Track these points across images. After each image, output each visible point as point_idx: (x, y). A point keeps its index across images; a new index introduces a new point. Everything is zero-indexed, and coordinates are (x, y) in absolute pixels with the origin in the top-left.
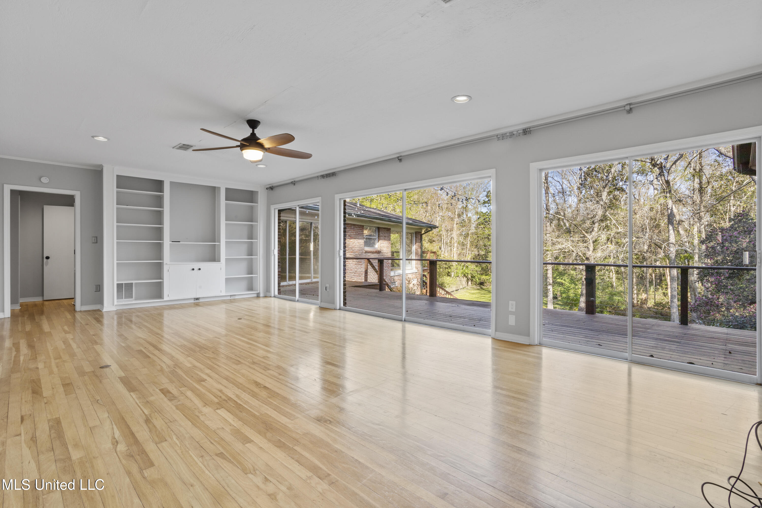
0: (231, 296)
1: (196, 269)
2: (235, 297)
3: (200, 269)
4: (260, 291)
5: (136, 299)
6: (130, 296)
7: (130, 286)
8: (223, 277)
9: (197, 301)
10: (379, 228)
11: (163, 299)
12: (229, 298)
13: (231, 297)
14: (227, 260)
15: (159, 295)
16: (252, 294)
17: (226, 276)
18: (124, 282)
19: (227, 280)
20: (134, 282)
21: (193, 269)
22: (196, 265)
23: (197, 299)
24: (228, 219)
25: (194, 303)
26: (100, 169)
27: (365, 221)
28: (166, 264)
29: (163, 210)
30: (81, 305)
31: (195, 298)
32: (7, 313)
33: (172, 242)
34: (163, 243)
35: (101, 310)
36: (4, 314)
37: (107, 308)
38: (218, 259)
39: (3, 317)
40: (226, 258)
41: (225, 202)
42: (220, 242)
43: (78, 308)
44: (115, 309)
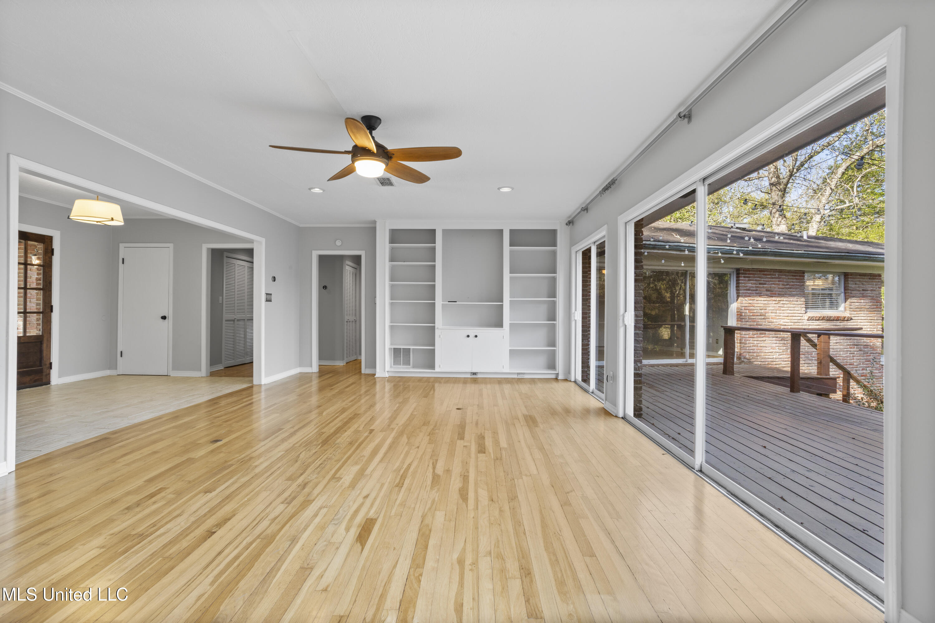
0: (518, 374)
1: (472, 335)
2: (523, 375)
3: (476, 336)
4: (558, 371)
5: (415, 367)
6: (407, 363)
7: (407, 351)
8: (506, 348)
9: (474, 376)
10: (846, 276)
11: (435, 370)
12: (515, 376)
13: (518, 376)
14: (512, 326)
15: (431, 365)
16: (550, 374)
17: (510, 346)
18: (402, 347)
19: (511, 351)
20: (411, 347)
21: (468, 336)
22: (472, 332)
23: (475, 374)
24: (512, 271)
25: (471, 378)
26: (373, 225)
27: (808, 264)
28: (438, 328)
29: (435, 264)
30: (365, 368)
31: (471, 373)
32: (315, 369)
33: (446, 302)
34: (435, 303)
35: (375, 375)
36: (312, 369)
37: (380, 373)
38: (499, 324)
39: (311, 371)
40: (510, 323)
41: (510, 248)
42: (502, 302)
43: (364, 371)
44: (387, 375)
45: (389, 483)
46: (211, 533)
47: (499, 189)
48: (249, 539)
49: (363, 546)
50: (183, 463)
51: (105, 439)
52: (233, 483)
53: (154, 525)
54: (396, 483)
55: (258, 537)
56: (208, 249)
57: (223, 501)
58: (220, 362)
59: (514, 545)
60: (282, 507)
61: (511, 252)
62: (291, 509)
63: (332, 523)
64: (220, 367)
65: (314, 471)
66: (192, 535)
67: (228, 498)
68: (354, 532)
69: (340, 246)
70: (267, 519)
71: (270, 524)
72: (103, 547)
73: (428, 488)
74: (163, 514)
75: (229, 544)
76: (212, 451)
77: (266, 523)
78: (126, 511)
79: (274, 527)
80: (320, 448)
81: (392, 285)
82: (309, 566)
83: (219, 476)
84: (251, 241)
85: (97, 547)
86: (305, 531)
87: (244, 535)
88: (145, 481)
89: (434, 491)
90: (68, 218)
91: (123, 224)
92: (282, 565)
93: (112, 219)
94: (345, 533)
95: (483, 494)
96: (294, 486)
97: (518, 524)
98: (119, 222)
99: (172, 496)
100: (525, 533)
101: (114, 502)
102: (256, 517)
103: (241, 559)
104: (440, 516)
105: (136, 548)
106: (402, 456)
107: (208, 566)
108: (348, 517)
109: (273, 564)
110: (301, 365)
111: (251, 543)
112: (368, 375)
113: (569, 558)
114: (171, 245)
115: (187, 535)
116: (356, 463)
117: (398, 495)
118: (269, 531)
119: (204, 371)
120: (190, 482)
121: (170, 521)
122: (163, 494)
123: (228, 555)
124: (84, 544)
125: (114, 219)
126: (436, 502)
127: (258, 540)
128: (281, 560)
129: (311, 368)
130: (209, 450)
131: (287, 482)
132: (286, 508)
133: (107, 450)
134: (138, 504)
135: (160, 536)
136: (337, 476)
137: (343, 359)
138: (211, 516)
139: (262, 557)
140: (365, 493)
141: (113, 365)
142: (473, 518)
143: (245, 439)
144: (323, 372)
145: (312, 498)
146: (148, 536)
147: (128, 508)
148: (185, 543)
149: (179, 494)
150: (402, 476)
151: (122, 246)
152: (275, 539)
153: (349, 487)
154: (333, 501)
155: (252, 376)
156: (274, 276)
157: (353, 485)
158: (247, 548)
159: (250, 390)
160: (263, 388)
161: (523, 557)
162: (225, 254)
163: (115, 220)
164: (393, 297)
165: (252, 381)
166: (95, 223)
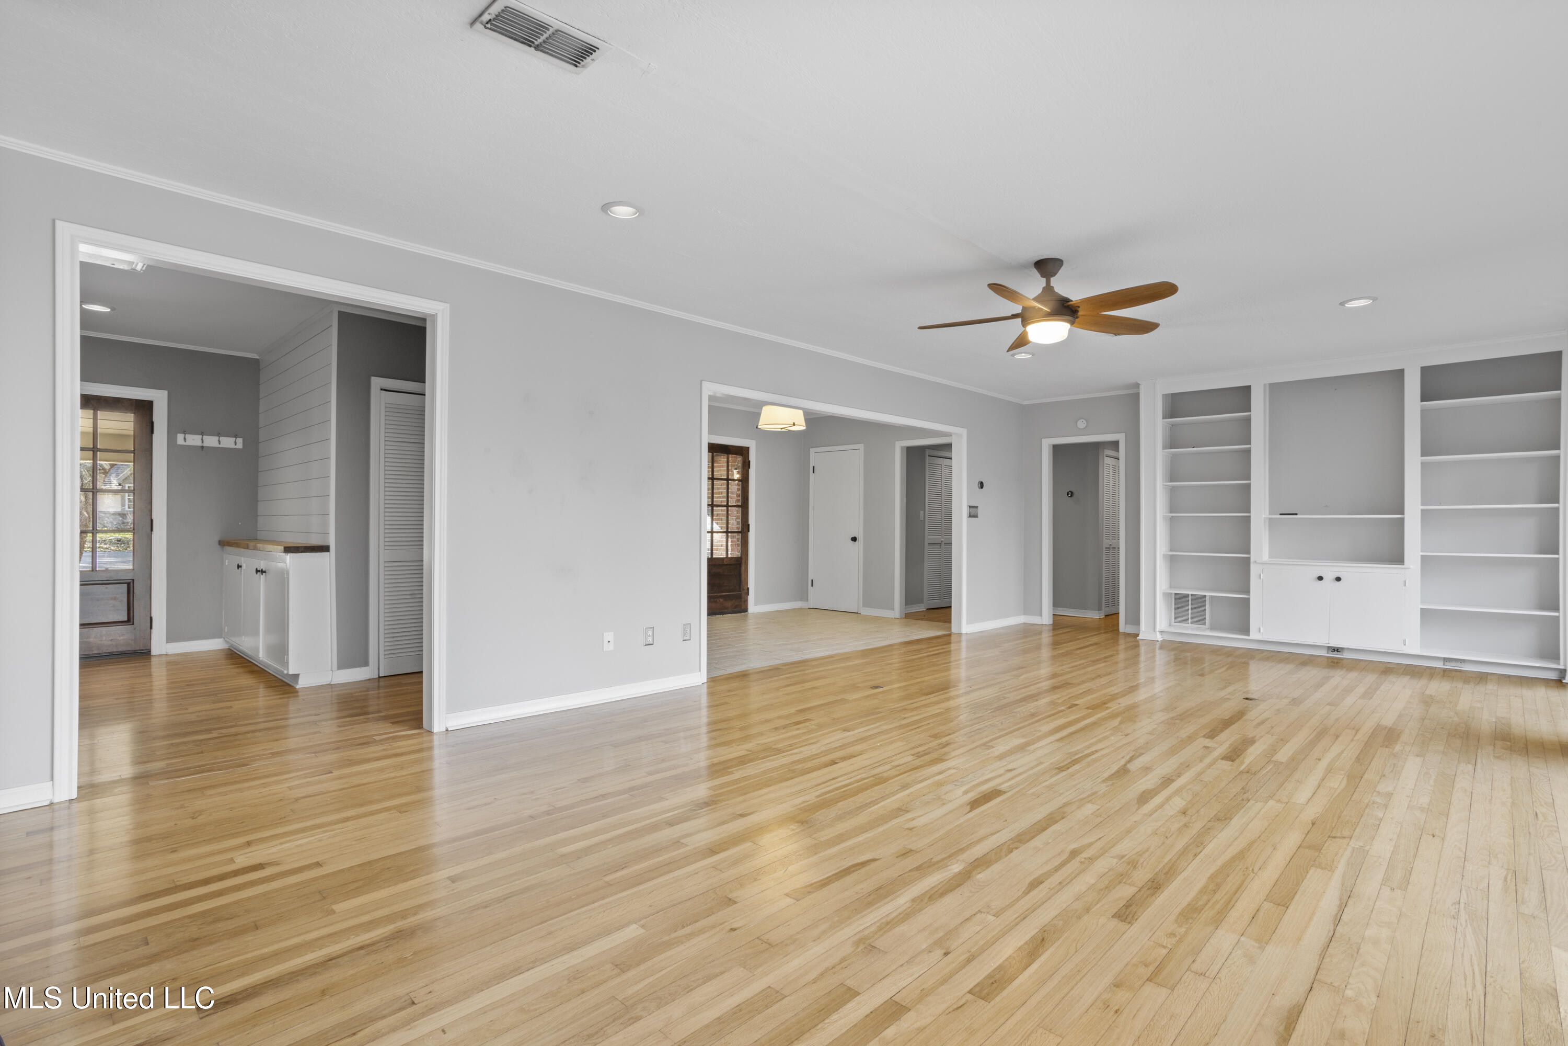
0: (1446, 660)
1: (1329, 575)
2: (1459, 664)
3: (1338, 579)
4: (1565, 666)
5: (1212, 628)
6: (1200, 619)
7: (1200, 601)
8: (1413, 603)
9: (1336, 655)
11: (1249, 635)
12: (1440, 665)
13: (1446, 663)
14: (1426, 561)
15: (1246, 630)
16: (1542, 670)
17: (1422, 602)
18: (1190, 593)
19: (1425, 612)
20: (1208, 594)
21: (1320, 578)
22: (1329, 572)
23: (1336, 650)
24: (1426, 450)
25: (1328, 658)
26: (1133, 391)
28: (1255, 561)
29: (1250, 448)
30: (1126, 624)
31: (1329, 647)
32: (1046, 618)
33: (1277, 515)
34: (1250, 517)
35: (1138, 635)
36: (1042, 618)
37: (1145, 633)
38: (1397, 558)
39: (1040, 622)
40: (1422, 556)
41: (1421, 406)
42: (1403, 514)
43: (1122, 628)
44: (1159, 637)
45: (1051, 764)
46: (834, 763)
47: (1342, 304)
48: (864, 776)
49: (972, 809)
50: (836, 701)
51: (777, 669)
52: (874, 728)
53: (791, 745)
54: (1060, 765)
55: (873, 776)
56: (902, 448)
57: (857, 741)
58: (920, 601)
59: (1166, 860)
60: (910, 758)
61: (1424, 412)
62: (918, 762)
63: (954, 783)
64: (921, 608)
65: (966, 734)
66: (818, 760)
67: (863, 740)
68: (971, 796)
69: (1084, 428)
70: (889, 765)
71: (890, 769)
72: (750, 751)
73: (1100, 780)
74: (801, 739)
75: (845, 774)
76: (868, 696)
77: (887, 767)
78: (774, 730)
79: (893, 772)
80: (989, 713)
81: (1173, 487)
82: (907, 809)
83: (863, 720)
84: (949, 435)
85: (746, 750)
86: (920, 783)
87: (860, 771)
88: (797, 711)
89: (1104, 784)
90: (757, 428)
91: (804, 428)
92: (882, 802)
93: (794, 424)
94: (961, 795)
95: (1178, 803)
96: (935, 743)
97: (1198, 842)
98: (801, 426)
99: (814, 727)
100: (1196, 855)
101: (768, 721)
102: (880, 761)
103: (849, 787)
104: (1089, 809)
105: (772, 758)
106: (1094, 740)
107: (820, 784)
108: (974, 783)
109: (874, 799)
110: (1026, 612)
111: (864, 779)
112: (1129, 635)
113: (1237, 895)
114: (861, 446)
115: (814, 759)
116: (1023, 737)
117: (1052, 777)
118: (885, 775)
119: (897, 610)
120: (834, 719)
121: (805, 745)
122: (807, 724)
123: (840, 782)
124: (738, 745)
125: (795, 424)
126: (1097, 795)
127: (872, 778)
128: (883, 798)
129: (1040, 617)
130: (865, 695)
131: (929, 738)
132: (913, 760)
133: (776, 678)
134: (784, 727)
135: (792, 754)
136: (991, 744)
137: (1100, 609)
138: (840, 750)
139: (868, 791)
140: (1010, 767)
141: (804, 596)
142: (1135, 822)
143: (908, 690)
144: (1058, 624)
145: (946, 758)
146: (783, 752)
147: (776, 729)
148: (809, 764)
149: (821, 726)
150: (1073, 761)
151: (812, 451)
152: (888, 781)
153: (997, 757)
154: (967, 766)
155: (950, 622)
156: (982, 481)
157: (1001, 757)
158: (858, 781)
159: (947, 639)
160: (964, 638)
161: (1166, 873)
162: (928, 452)
163: (797, 425)
164: (1173, 507)
165: (950, 628)
166: (780, 430)
